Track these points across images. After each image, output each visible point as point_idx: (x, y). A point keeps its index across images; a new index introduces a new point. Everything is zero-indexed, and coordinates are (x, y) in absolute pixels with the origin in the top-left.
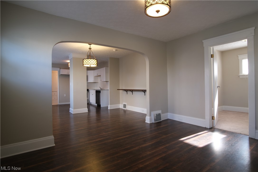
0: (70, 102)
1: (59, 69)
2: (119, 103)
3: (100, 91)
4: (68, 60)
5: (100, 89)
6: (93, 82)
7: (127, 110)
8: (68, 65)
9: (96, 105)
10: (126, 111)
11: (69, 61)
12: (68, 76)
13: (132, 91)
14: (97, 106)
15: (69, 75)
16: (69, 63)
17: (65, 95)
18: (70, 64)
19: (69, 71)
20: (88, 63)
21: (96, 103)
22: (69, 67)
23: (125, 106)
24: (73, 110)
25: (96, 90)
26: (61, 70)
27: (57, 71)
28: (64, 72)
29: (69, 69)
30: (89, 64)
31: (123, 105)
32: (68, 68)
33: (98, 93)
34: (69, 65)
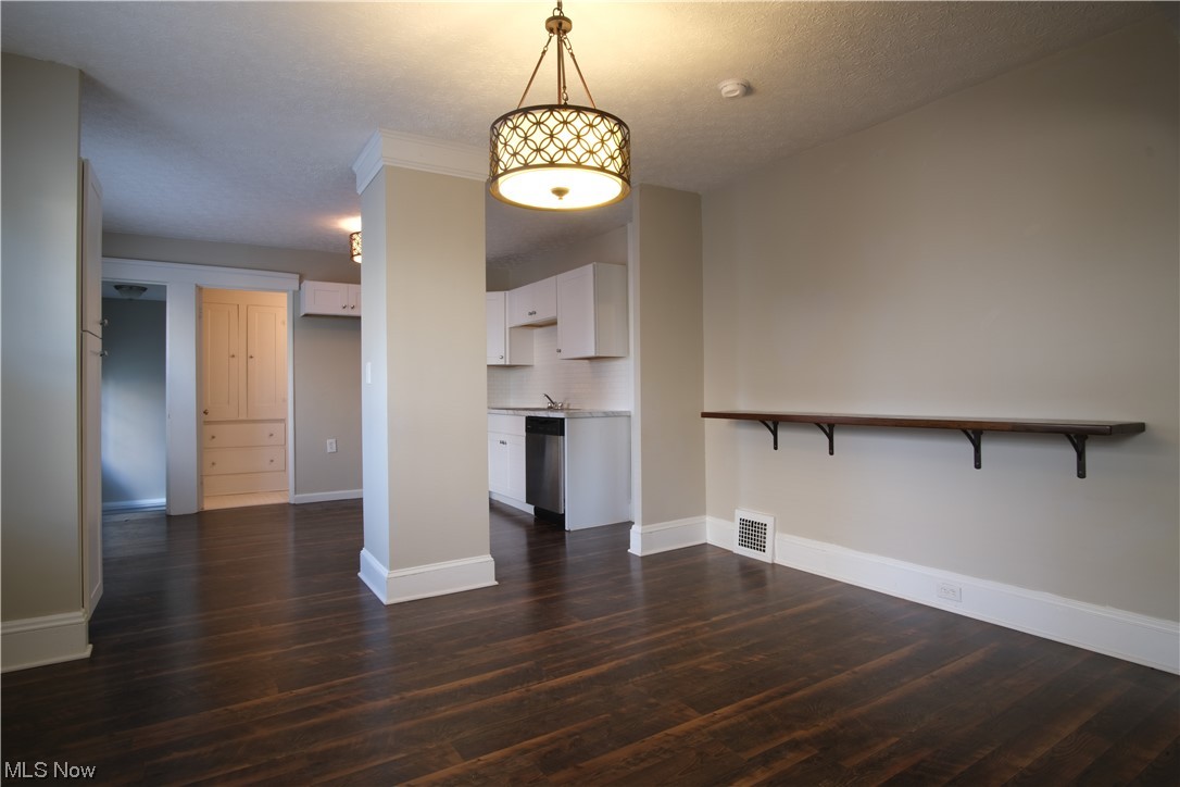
0: (361, 487)
1: (292, 281)
2: (702, 511)
3: (563, 420)
4: (348, 211)
5: (545, 404)
6: (502, 362)
7: (773, 565)
8: (352, 249)
9: (530, 509)
10: (769, 573)
11: (351, 224)
12: (354, 323)
13: (829, 427)
14: (532, 521)
15: (359, 318)
16: (358, 238)
17: (331, 445)
18: (364, 244)
19: (358, 294)
20: (552, 150)
21: (528, 502)
22: (358, 259)
23: (752, 533)
24: (384, 571)
25: (532, 414)
26: (307, 284)
27: (286, 294)
28: (326, 298)
29: (358, 282)
30: (565, 160)
31: (736, 527)
32: (352, 275)
33: (543, 432)
34: (357, 248)
